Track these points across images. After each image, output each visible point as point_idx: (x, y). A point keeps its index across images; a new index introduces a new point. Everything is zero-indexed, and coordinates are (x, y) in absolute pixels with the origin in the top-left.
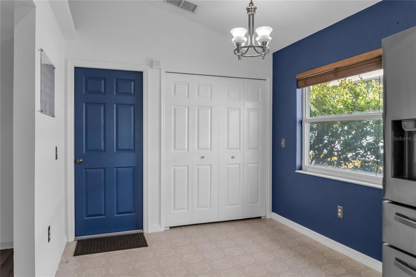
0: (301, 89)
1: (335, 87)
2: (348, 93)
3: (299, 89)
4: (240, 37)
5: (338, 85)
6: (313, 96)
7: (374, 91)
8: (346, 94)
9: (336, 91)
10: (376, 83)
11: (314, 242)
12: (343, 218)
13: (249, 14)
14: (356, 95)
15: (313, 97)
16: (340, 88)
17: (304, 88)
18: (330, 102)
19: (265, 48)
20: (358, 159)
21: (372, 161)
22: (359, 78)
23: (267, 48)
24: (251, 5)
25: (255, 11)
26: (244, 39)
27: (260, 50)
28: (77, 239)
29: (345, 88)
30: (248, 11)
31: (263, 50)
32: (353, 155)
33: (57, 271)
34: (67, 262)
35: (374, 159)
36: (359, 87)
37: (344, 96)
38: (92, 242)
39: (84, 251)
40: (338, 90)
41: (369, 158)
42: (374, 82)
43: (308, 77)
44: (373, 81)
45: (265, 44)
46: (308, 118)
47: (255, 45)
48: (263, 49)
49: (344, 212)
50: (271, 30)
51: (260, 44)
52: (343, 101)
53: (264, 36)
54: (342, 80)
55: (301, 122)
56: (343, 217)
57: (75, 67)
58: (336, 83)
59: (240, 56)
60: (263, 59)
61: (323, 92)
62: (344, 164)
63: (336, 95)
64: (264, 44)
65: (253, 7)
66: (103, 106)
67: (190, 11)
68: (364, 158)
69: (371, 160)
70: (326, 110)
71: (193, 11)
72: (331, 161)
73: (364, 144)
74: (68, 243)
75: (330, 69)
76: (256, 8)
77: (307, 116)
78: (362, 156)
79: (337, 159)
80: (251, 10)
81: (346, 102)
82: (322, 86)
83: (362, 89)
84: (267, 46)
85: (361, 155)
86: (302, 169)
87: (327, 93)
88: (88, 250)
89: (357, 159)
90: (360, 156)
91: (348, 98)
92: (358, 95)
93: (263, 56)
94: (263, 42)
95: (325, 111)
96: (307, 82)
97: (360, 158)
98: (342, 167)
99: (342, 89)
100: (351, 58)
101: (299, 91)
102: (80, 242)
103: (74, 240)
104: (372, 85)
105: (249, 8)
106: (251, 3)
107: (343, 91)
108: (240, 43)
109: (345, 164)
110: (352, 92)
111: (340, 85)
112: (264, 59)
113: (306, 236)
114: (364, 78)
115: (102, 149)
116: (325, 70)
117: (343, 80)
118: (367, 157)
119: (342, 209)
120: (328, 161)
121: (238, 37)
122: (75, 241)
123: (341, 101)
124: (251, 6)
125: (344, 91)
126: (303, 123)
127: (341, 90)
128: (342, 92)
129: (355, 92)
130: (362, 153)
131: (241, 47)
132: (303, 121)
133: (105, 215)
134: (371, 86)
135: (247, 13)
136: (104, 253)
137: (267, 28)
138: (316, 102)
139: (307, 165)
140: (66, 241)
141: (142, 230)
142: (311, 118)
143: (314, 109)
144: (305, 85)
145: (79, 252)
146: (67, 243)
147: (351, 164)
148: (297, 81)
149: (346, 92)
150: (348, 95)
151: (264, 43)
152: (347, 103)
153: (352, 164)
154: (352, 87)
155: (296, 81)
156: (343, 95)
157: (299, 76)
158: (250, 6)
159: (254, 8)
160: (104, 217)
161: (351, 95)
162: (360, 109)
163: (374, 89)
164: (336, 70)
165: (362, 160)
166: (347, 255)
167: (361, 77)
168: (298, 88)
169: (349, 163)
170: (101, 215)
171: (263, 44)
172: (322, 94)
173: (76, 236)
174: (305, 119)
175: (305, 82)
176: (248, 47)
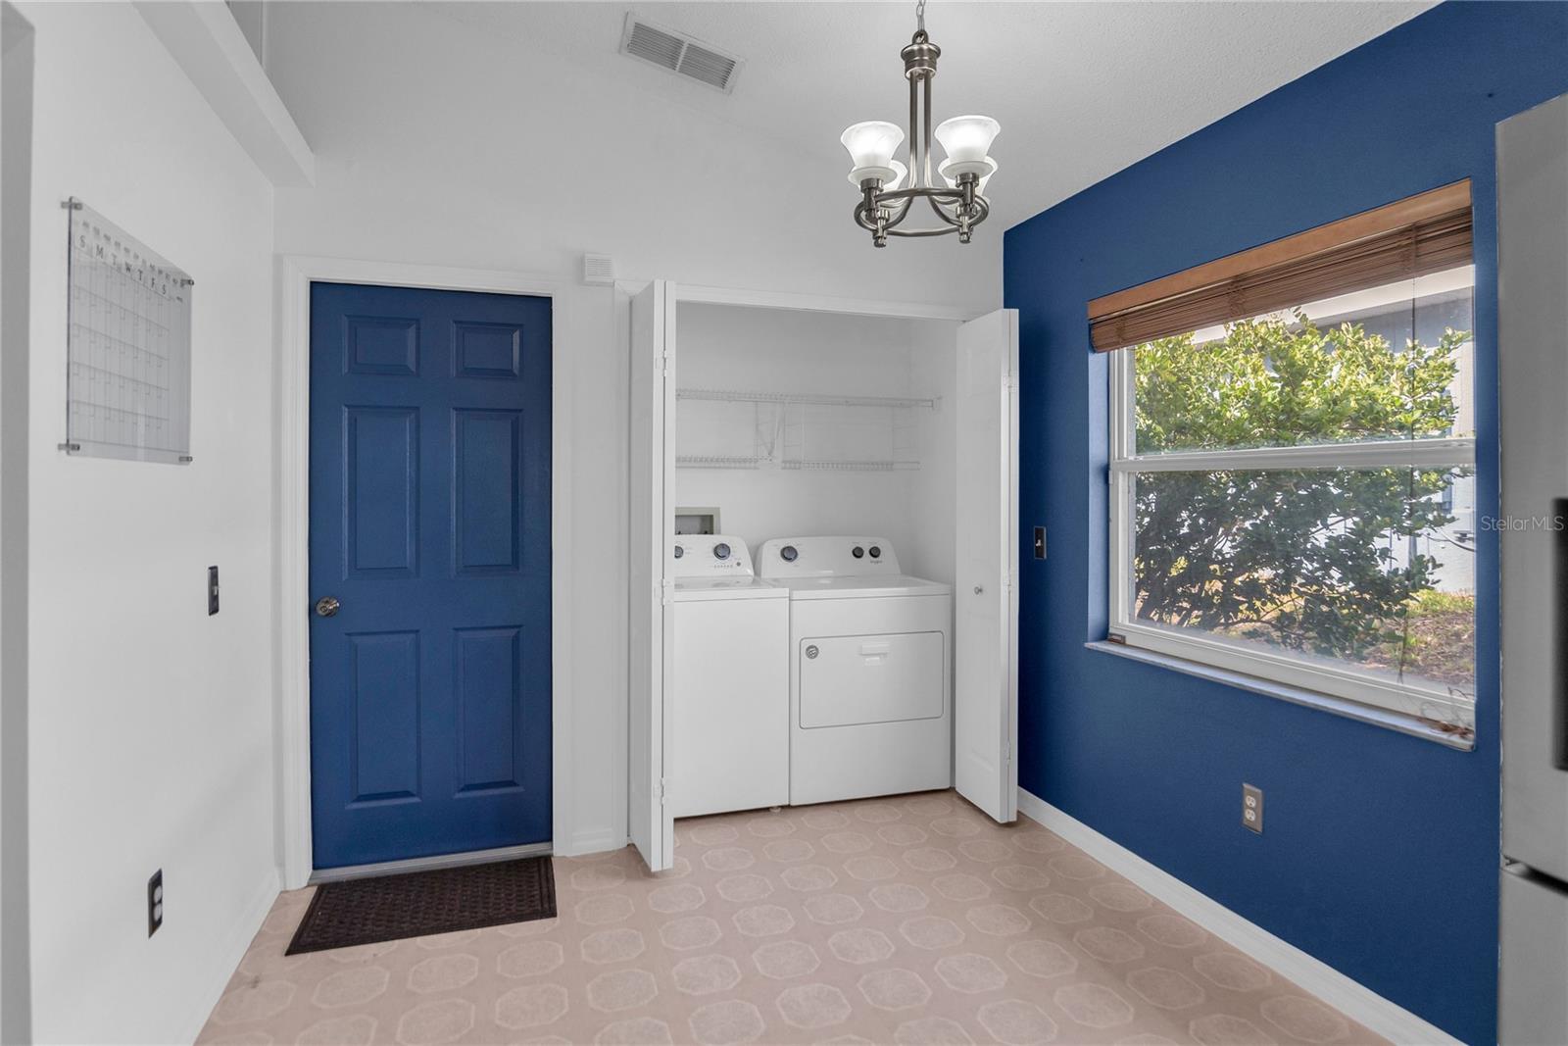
0: (1105, 354)
1: (1215, 347)
2: (1261, 366)
3: (1096, 354)
4: (876, 157)
5: (1227, 342)
6: (1142, 379)
7: (1350, 359)
8: (1255, 371)
9: (1220, 361)
10: (1355, 334)
11: (1153, 905)
12: (1263, 829)
13: (911, 73)
14: (1294, 376)
15: (1142, 383)
16: (1233, 350)
17: (1116, 351)
18: (1199, 399)
19: (972, 199)
20: (1297, 590)
21: (1344, 597)
22: (1297, 316)
23: (979, 197)
24: (919, 40)
25: (935, 63)
26: (890, 167)
27: (953, 209)
28: (319, 881)
29: (1248, 352)
30: (909, 65)
31: (965, 205)
32: (1277, 575)
33: (207, 1024)
34: (255, 983)
35: (1352, 589)
36: (1305, 347)
37: (1249, 376)
38: (364, 892)
39: (326, 936)
40: (1227, 356)
41: (1331, 587)
42: (1348, 331)
43: (1130, 310)
44: (1344, 326)
45: (971, 184)
46: (1131, 458)
47: (932, 187)
48: (964, 200)
49: (1267, 811)
50: (995, 128)
51: (952, 184)
52: (1244, 394)
53: (967, 153)
54: (1239, 324)
55: (1106, 471)
56: (1263, 825)
57: (312, 283)
58: (1219, 333)
59: (880, 231)
60: (963, 242)
61: (1174, 365)
62: (1247, 605)
63: (1218, 375)
64: (966, 183)
65: (925, 47)
66: (413, 416)
67: (711, 82)
68: (1315, 587)
69: (1341, 594)
70: (1186, 424)
71: (723, 82)
72: (1203, 595)
73: (1316, 539)
74: (286, 895)
75: (1215, 278)
76: (939, 50)
77: (1126, 449)
78: (1311, 580)
79: (1223, 588)
80: (920, 59)
81: (1257, 398)
82: (1170, 346)
83: (1314, 352)
84: (979, 191)
85: (1304, 577)
86: (1109, 637)
87: (1189, 369)
88: (341, 931)
89: (1293, 591)
90: (1300, 580)
91: (1264, 384)
92: (1301, 375)
93: (966, 230)
94: (963, 176)
95: (1184, 428)
96: (1125, 331)
97: (1301, 585)
98: (1240, 615)
99: (1241, 356)
100: (1293, 239)
101: (1096, 361)
102: (325, 892)
103: (305, 884)
104: (1340, 339)
105: (912, 51)
106: (921, 34)
107: (1243, 362)
108: (878, 180)
109: (1251, 607)
110: (1278, 363)
111: (1234, 342)
112: (968, 241)
113: (1122, 880)
114: (1311, 317)
115: (408, 566)
116: (1192, 287)
117: (1243, 324)
118: (1326, 585)
119: (1260, 797)
120: (1191, 594)
121: (867, 158)
122: (309, 888)
123: (1238, 393)
124: (922, 43)
125: (1247, 362)
126: (1110, 473)
127: (1236, 357)
128: (1242, 365)
129: (1292, 364)
130: (1307, 569)
131: (884, 195)
132: (1111, 466)
133: (419, 794)
134: (1340, 343)
135: (906, 71)
136: (397, 942)
137: (979, 122)
138: (1150, 400)
139: (1127, 623)
140: (277, 888)
141: (548, 844)
142: (1141, 458)
143: (1141, 420)
144: (1121, 340)
145: (310, 940)
146: (282, 892)
147: (1269, 606)
148: (1091, 327)
149: (1254, 364)
150: (1260, 373)
151: (968, 180)
152: (1263, 403)
153: (1274, 606)
154: (1279, 347)
155: (1087, 326)
156: (1244, 375)
157: (1099, 309)
158: (914, 42)
159: (930, 50)
160: (416, 800)
161: (1274, 374)
162: (1308, 423)
163: (1348, 354)
164: (1235, 285)
165: (1311, 595)
166: (1281, 972)
167: (1304, 315)
168: (1094, 349)
169: (1264, 604)
170: (407, 794)
171: (964, 184)
172: (1171, 372)
173: (315, 867)
174: (1119, 458)
175: (1121, 331)
176: (912, 194)
